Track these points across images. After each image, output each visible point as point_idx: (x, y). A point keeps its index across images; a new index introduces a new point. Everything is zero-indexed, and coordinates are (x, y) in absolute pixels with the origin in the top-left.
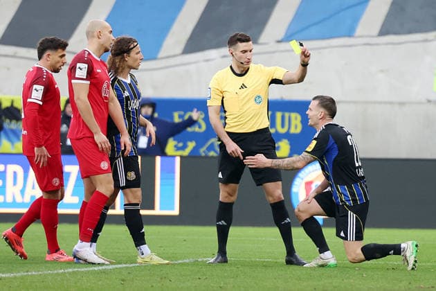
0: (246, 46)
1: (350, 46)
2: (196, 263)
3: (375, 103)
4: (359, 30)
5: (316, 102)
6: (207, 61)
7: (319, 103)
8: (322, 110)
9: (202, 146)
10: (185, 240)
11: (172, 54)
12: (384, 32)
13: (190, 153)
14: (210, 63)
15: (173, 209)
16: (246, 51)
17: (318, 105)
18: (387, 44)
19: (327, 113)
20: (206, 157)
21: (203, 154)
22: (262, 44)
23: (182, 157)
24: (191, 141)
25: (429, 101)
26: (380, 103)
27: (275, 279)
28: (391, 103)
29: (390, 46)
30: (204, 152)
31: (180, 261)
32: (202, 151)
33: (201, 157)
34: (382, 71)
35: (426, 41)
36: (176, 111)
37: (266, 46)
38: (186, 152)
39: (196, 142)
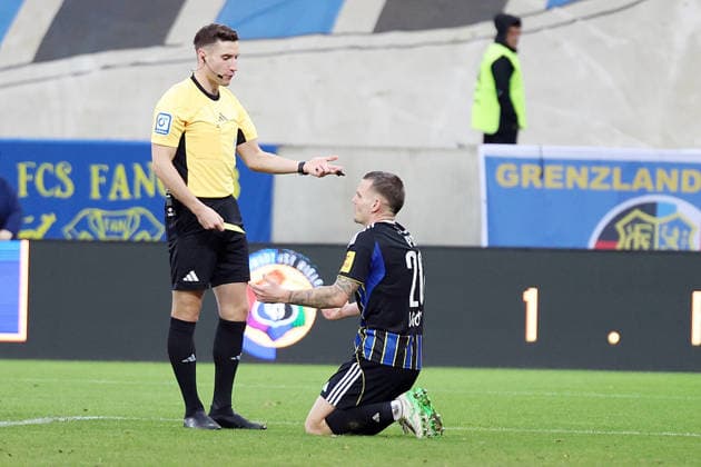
0: (230, 47)
1: (325, 50)
2: (54, 425)
3: (367, 148)
4: (341, 24)
5: (369, 182)
6: (76, 74)
7: (374, 185)
8: (378, 197)
9: (67, 222)
10: (36, 386)
11: (15, 62)
12: (382, 26)
13: (45, 235)
14: (81, 78)
15: (16, 331)
16: (229, 56)
17: (371, 187)
18: (388, 47)
19: (386, 202)
20: (74, 241)
21: (69, 237)
22: (172, 46)
23: (32, 241)
24: (48, 213)
25: (461, 146)
26: (375, 149)
27: (192, 452)
28: (395, 149)
29: (393, 50)
30: (70, 232)
31: (26, 422)
32: (68, 231)
33: (65, 241)
34: (380, 94)
35: (456, 42)
36: (22, 160)
37: (179, 49)
38: (39, 234)
39: (57, 216)
